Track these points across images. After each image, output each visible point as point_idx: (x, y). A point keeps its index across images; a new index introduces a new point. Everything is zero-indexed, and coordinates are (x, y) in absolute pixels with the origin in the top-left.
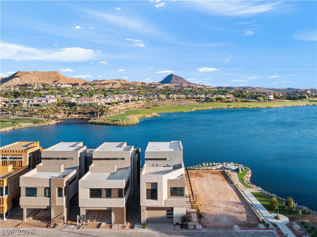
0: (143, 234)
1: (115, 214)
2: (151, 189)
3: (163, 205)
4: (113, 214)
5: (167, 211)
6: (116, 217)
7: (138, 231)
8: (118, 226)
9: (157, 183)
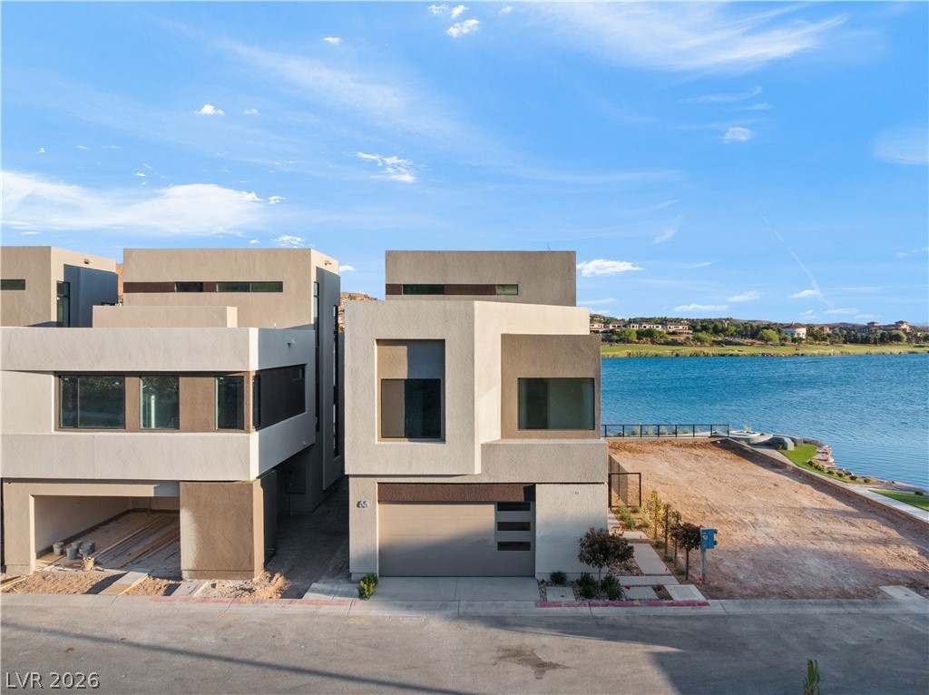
0: (351, 621)
6: (205, 539)
7: (325, 609)
8: (214, 586)
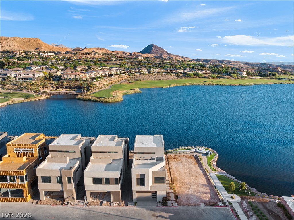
0: (135, 210)
1: (113, 195)
2: (140, 179)
3: (149, 190)
4: (111, 195)
5: (152, 193)
6: (114, 197)
7: (131, 208)
8: (116, 203)
9: (145, 174)
